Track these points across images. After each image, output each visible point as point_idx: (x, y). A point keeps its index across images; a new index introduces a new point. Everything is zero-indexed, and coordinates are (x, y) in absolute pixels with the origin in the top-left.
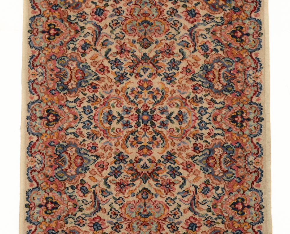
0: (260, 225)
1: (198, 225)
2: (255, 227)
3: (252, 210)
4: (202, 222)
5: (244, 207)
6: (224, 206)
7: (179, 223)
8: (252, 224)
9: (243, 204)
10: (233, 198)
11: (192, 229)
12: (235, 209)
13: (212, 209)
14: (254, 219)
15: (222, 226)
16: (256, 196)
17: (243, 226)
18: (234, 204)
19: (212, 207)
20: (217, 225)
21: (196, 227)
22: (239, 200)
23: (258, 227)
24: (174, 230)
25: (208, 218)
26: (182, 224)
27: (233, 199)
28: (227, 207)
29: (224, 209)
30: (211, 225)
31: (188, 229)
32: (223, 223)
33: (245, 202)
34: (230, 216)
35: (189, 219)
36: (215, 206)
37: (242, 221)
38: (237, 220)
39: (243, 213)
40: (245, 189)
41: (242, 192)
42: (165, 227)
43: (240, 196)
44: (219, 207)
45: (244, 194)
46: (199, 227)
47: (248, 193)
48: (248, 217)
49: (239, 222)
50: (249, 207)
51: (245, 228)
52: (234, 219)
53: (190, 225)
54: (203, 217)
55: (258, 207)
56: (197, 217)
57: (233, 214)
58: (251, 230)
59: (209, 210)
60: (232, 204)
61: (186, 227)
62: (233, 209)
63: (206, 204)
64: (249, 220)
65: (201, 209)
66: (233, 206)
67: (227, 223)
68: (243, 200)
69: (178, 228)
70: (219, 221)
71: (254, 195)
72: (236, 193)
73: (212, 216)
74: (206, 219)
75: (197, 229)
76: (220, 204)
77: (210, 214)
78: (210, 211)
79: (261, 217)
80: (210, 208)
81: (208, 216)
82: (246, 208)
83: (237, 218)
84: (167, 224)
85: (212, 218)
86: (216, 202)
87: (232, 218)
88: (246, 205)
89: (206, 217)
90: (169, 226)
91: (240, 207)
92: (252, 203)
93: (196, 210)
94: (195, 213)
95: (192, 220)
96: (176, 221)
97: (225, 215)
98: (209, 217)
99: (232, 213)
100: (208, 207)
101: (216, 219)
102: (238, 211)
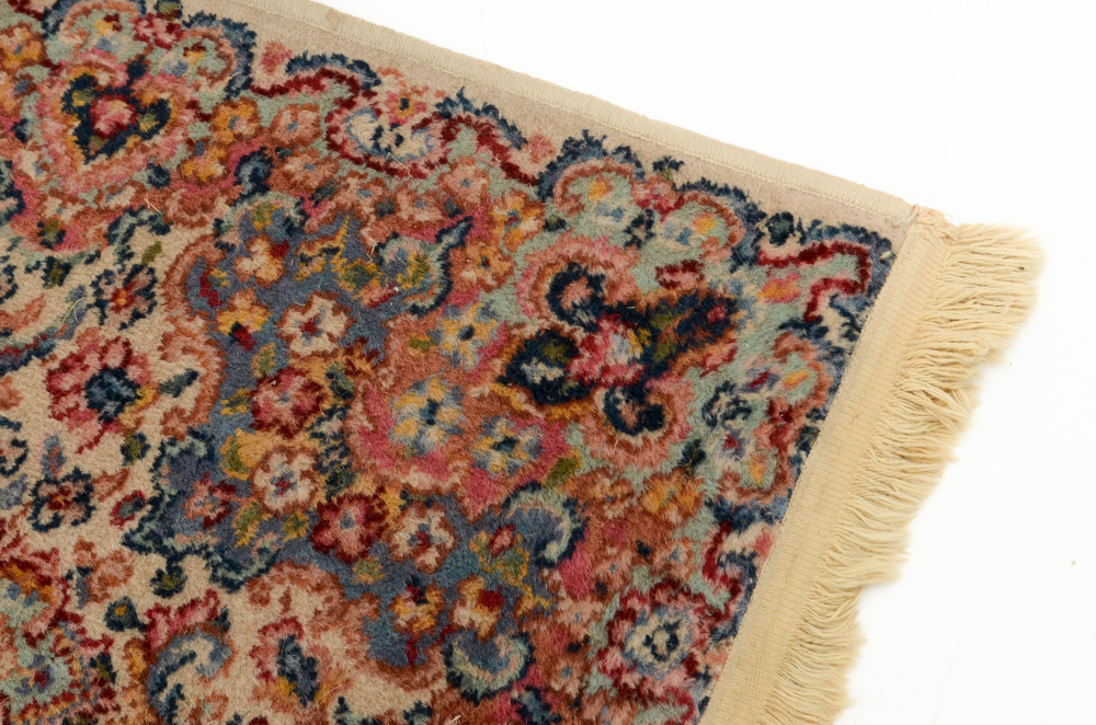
0: (259, 51)
1: (114, 361)
2: (262, 78)
3: (163, 60)
4: (110, 331)
5: (124, 93)
6: (72, 186)
7: (54, 456)
8: (240, 88)
9: (110, 93)
10: (53, 126)
11: (123, 402)
12: (115, 140)
13: (62, 255)
14: (212, 63)
15: (176, 242)
16: (98, 17)
17: (227, 136)
18: (85, 134)
19: (48, 253)
20: (160, 265)
21: (120, 373)
22: (79, 102)
23: (270, 62)
24: (83, 497)
25: (99, 292)
26: (70, 443)
27: (54, 130)
28: (84, 174)
29: (90, 197)
30: (147, 293)
31: (108, 422)
32: (162, 229)
33: (103, 79)
34: (142, 176)
35: (57, 394)
36: (51, 234)
37: (199, 130)
38: (182, 151)
39: (160, 110)
40: (33, 51)
41: (39, 74)
42: (38, 542)
43: (60, 91)
44: (67, 216)
45: (55, 69)
46: (128, 359)
47: (61, 45)
48: (189, 95)
49: (196, 147)
50: (137, 68)
51: (245, 128)
52: (171, 166)
53: (95, 406)
54: (81, 315)
55: (161, 24)
56: (64, 349)
57: (139, 158)
58: (267, 107)
59: (56, 273)
60: (83, 142)
61: (94, 426)
62: (110, 150)
63: (19, 274)
64: (211, 95)
65: (35, 310)
66: (95, 143)
67: (173, 207)
68: (84, 83)
69: (77, 475)
70: (142, 240)
71: (83, 23)
72: (30, 102)
73: (98, 268)
74: (100, 304)
75: (133, 373)
76: (52, 205)
77: (82, 276)
78: (67, 268)
79: (220, 31)
80: (50, 261)
81: (90, 291)
82: (140, 84)
83: (168, 147)
84: (25, 526)
85: (108, 274)
86: (31, 220)
87: (160, 171)
88: (122, 78)
89: (91, 300)
90: (46, 516)
91: (117, 110)
92: (126, 48)
93: (24, 336)
94: (40, 349)
95: (67, 382)
96: (33, 471)
97: (124, 199)
98: (94, 284)
99: (130, 164)
100: (40, 273)
101: (125, 255)
102: (133, 128)
